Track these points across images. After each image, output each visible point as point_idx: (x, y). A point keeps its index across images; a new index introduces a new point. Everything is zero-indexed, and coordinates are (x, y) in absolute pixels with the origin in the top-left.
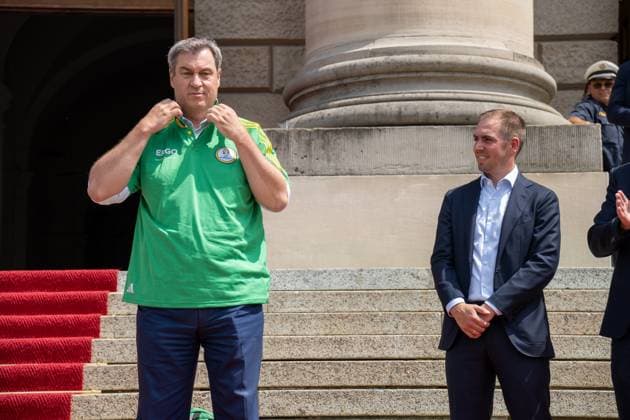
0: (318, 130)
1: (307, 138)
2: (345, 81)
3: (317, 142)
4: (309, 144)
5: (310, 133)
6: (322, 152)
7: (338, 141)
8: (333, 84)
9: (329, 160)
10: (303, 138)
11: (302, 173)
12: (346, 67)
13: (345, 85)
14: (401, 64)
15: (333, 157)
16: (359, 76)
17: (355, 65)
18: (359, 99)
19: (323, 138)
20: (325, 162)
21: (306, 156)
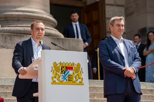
0: (8, 34)
1: (5, 37)
2: (8, 19)
3: (8, 38)
4: (6, 38)
5: (6, 35)
6: (10, 41)
7: (14, 38)
8: (3, 19)
9: (12, 44)
10: (4, 36)
11: (4, 48)
12: (9, 14)
13: (8, 20)
14: (28, 15)
15: (13, 43)
16: (13, 18)
17: (13, 14)
18: (16, 25)
19: (10, 37)
20: (11, 45)
21: (5, 42)
